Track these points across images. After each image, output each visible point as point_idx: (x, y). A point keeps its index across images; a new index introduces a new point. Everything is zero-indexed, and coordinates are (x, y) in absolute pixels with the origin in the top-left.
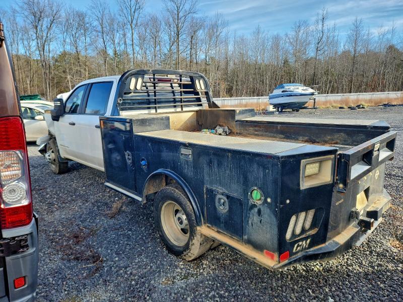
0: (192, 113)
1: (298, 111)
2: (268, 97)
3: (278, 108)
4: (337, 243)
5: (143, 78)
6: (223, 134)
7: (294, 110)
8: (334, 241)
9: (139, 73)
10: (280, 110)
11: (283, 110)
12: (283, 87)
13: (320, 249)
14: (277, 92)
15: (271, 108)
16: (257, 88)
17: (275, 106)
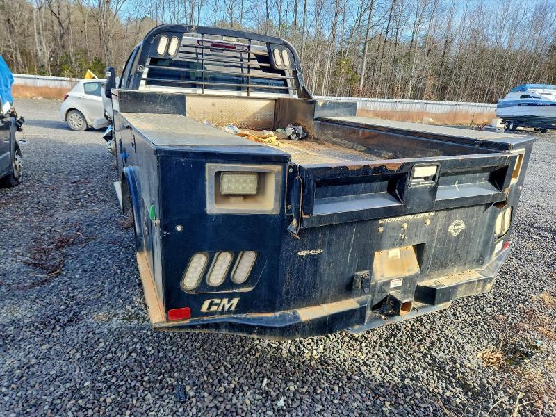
0: (267, 102)
1: (544, 132)
2: (496, 105)
3: (510, 123)
4: (296, 317)
5: (180, 39)
6: (293, 137)
7: (538, 130)
8: (294, 313)
9: (173, 30)
10: (511, 127)
11: (519, 128)
12: (524, 90)
13: (261, 319)
14: (513, 96)
15: (498, 123)
16: (489, 91)
17: (506, 120)
